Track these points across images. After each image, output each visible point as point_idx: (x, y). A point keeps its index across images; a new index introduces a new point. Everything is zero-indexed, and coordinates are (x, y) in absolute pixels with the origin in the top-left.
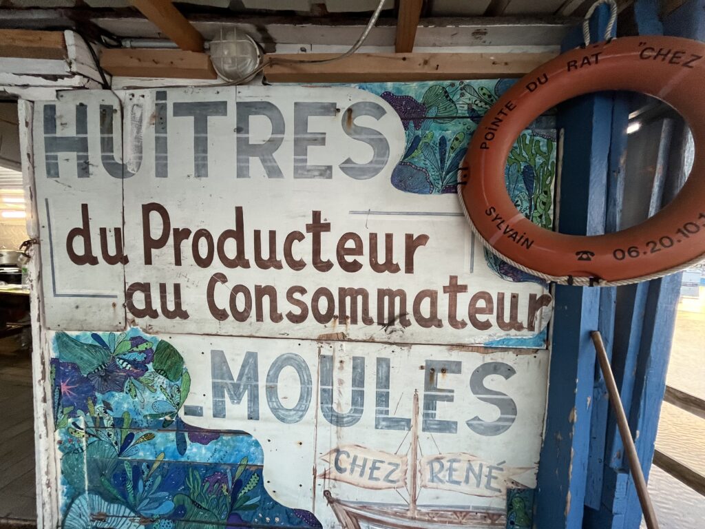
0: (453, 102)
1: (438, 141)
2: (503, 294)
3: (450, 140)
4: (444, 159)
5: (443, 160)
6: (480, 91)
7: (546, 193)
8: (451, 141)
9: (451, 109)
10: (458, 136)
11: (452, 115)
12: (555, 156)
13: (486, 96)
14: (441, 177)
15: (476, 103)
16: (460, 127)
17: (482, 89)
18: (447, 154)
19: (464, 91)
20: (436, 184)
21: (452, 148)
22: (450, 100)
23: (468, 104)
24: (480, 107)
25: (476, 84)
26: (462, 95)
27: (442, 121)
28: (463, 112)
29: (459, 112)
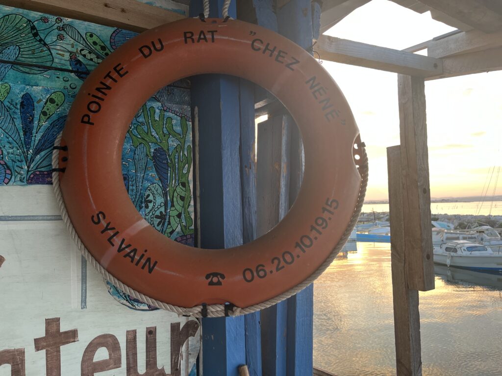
0: (45, 44)
1: (19, 100)
2: (135, 332)
3: (41, 100)
4: (31, 129)
5: (28, 130)
6: (89, 38)
7: (184, 185)
8: (42, 103)
9: (42, 54)
10: (53, 96)
11: (44, 64)
12: (191, 139)
13: (98, 47)
14: (26, 158)
15: (83, 52)
16: (58, 84)
17: (91, 36)
18: (36, 122)
19: (62, 32)
20: (17, 169)
21: (44, 113)
22: (41, 40)
23: (71, 53)
24: (89, 60)
25: (82, 26)
26: (60, 37)
27: (27, 70)
28: (63, 62)
29: (56, 60)
